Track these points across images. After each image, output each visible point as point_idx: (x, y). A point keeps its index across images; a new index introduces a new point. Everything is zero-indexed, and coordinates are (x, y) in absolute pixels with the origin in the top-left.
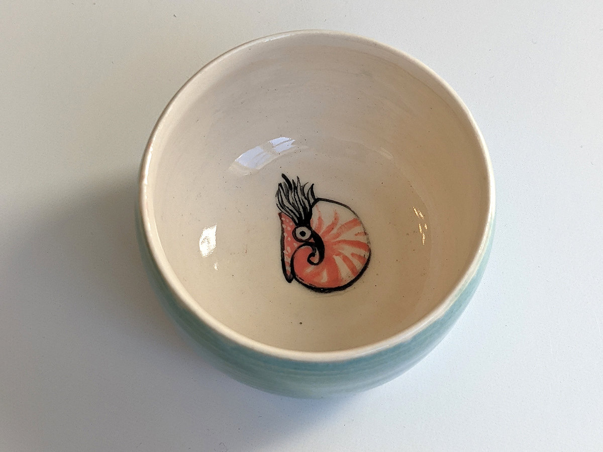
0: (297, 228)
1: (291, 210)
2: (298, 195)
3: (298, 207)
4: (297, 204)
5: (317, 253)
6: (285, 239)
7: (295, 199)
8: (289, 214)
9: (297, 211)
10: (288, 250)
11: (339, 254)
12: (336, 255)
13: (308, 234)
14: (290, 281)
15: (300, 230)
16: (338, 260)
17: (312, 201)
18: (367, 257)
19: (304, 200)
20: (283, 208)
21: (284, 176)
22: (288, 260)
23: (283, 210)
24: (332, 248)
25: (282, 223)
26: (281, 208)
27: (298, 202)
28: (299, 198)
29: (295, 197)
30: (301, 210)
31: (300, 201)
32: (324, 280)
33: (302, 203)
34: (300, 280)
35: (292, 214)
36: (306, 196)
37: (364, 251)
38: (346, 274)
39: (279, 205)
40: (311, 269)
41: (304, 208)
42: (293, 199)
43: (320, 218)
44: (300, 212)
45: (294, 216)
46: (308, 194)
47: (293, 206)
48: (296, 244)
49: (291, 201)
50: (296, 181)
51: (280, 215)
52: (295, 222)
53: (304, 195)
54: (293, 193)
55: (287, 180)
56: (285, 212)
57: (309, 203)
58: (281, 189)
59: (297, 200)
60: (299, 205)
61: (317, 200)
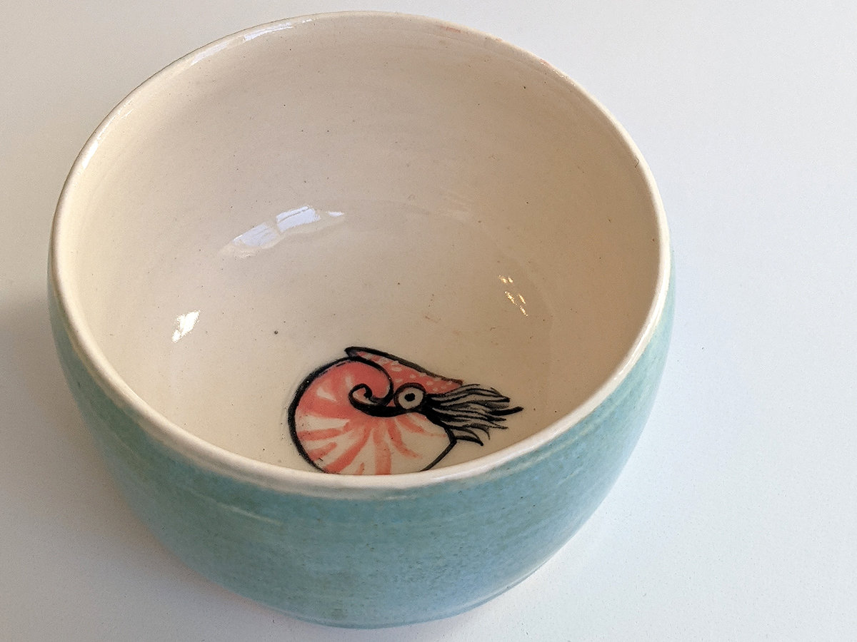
0: (424, 394)
1: (458, 399)
2: (476, 418)
3: (457, 411)
4: (462, 411)
5: (367, 402)
6: (417, 372)
7: (472, 412)
8: (452, 395)
9: (451, 406)
10: (395, 368)
11: (347, 428)
12: (347, 424)
13: (405, 404)
14: (348, 350)
15: (419, 396)
16: (339, 423)
17: (456, 433)
18: (316, 462)
19: (464, 423)
20: (467, 390)
21: (518, 409)
22: (381, 361)
23: (465, 389)
24: (363, 424)
25: (444, 379)
26: (469, 388)
27: (465, 414)
28: (472, 417)
29: (476, 412)
30: (450, 413)
31: (467, 417)
32: (322, 391)
33: (460, 418)
34: (340, 363)
35: (450, 398)
36: (470, 429)
37: (328, 463)
38: (309, 422)
39: (475, 387)
40: (349, 383)
41: (451, 418)
42: (475, 409)
43: (420, 430)
44: (448, 410)
45: (446, 399)
46: (472, 433)
47: (462, 405)
48: (398, 382)
49: (473, 406)
50: (501, 424)
51: (459, 382)
52: (435, 395)
53: (473, 426)
54: (484, 413)
55: (508, 413)
56: (460, 390)
57: (455, 428)
58: (498, 399)
59: (470, 414)
60: (458, 413)
61: (453, 440)
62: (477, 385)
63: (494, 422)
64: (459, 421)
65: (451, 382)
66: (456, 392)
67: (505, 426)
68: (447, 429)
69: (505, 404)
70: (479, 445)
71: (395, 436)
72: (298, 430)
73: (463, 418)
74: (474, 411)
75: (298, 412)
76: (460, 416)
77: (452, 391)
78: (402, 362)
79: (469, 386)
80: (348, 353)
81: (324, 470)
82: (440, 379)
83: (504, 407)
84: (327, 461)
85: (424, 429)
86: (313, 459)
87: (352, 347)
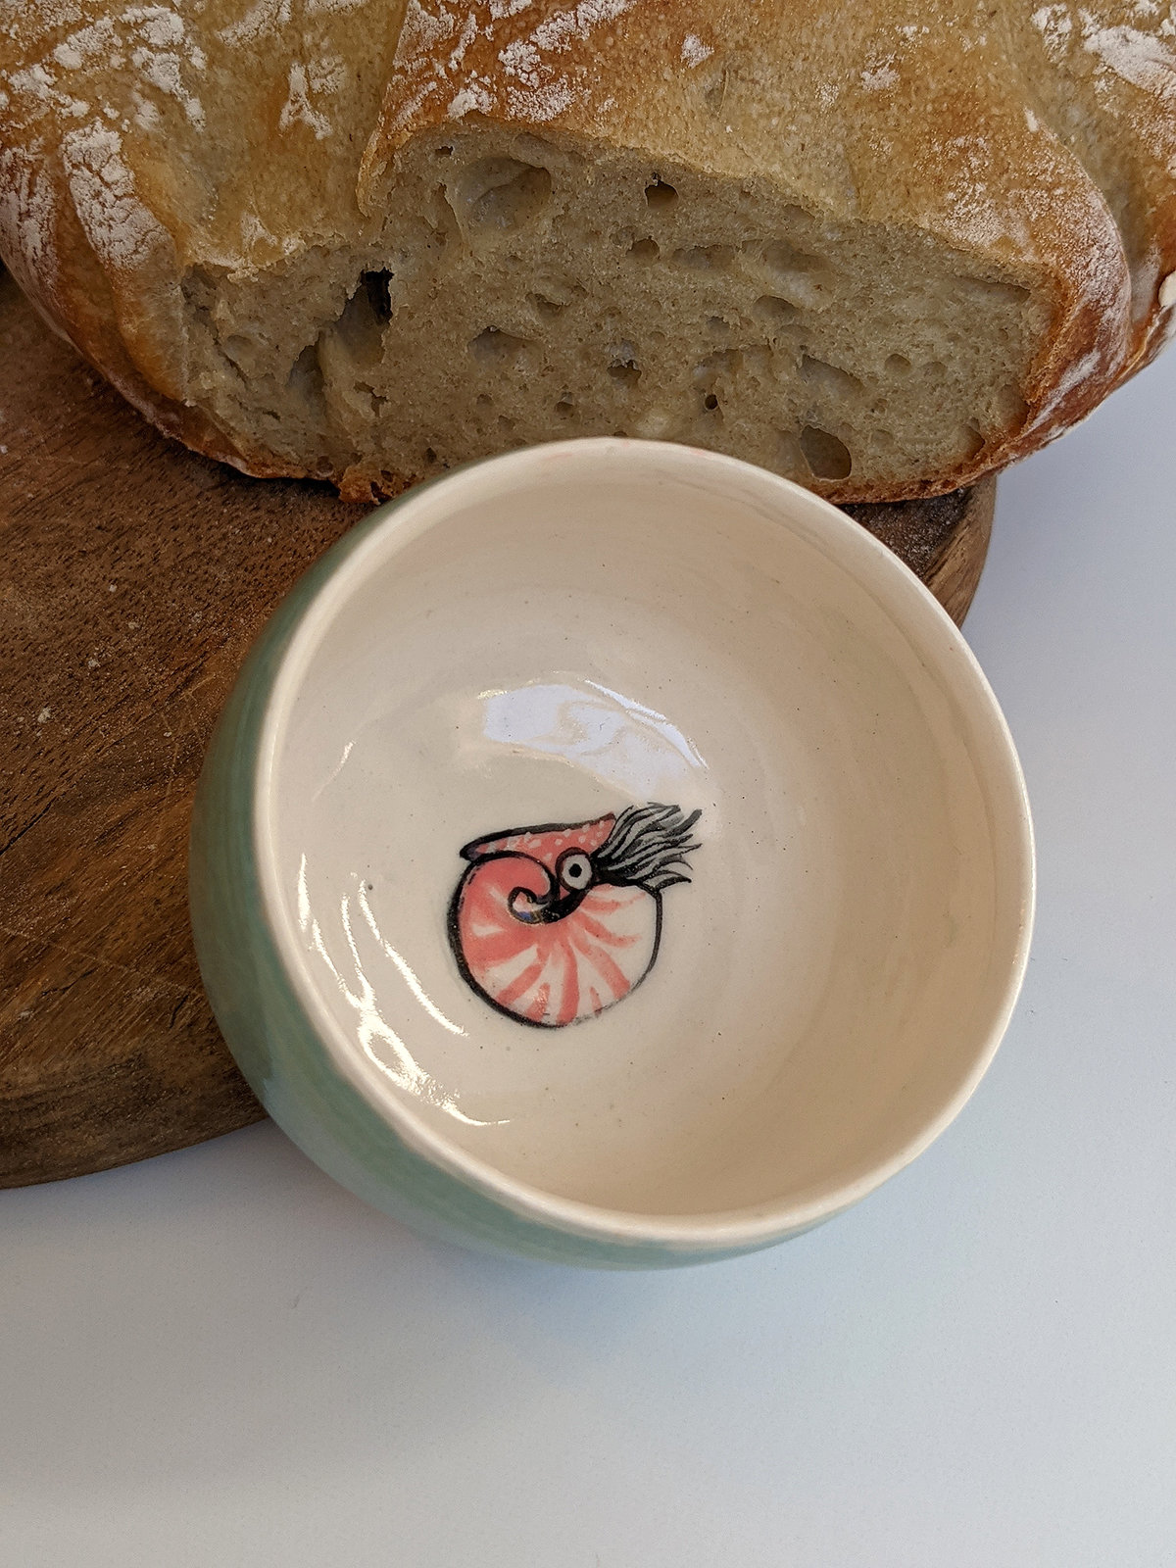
0: (587, 856)
2: (659, 851)
3: (633, 856)
4: (640, 852)
5: (537, 907)
11: (542, 956)
12: (538, 950)
13: (578, 883)
14: (464, 853)
15: (582, 862)
16: (528, 956)
17: (652, 883)
18: (544, 1020)
19: (652, 866)
20: (625, 821)
21: (696, 814)
22: (511, 844)
23: (621, 821)
24: (554, 940)
25: (594, 823)
26: (625, 817)
27: (644, 853)
28: (655, 853)
29: (654, 844)
30: (628, 862)
31: (648, 856)
32: (479, 929)
33: (644, 862)
34: (469, 877)
35: (616, 843)
36: (662, 868)
37: (557, 1013)
38: (498, 976)
39: (630, 812)
40: (499, 897)
41: (633, 868)
42: (650, 840)
43: (616, 905)
44: (624, 860)
45: (612, 847)
46: (667, 872)
47: (634, 844)
48: (549, 859)
49: (646, 837)
50: (690, 843)
51: (610, 817)
52: (599, 851)
53: (664, 863)
54: (663, 840)
55: (688, 825)
56: (618, 826)
57: (647, 877)
58: (665, 813)
59: (650, 850)
60: (637, 857)
61: (656, 893)
62: (631, 808)
63: (681, 845)
64: (644, 866)
65: (602, 822)
66: (615, 831)
67: (697, 843)
68: (639, 883)
69: (678, 814)
70: (687, 883)
71: (598, 931)
72: (494, 996)
73: (647, 860)
74: (651, 843)
75: (475, 972)
76: (642, 859)
77: (611, 833)
78: (535, 830)
79: (623, 814)
80: (467, 858)
81: (561, 1025)
82: (588, 826)
83: (679, 820)
84: (554, 1011)
85: (619, 900)
86: (538, 1020)
87: (466, 847)
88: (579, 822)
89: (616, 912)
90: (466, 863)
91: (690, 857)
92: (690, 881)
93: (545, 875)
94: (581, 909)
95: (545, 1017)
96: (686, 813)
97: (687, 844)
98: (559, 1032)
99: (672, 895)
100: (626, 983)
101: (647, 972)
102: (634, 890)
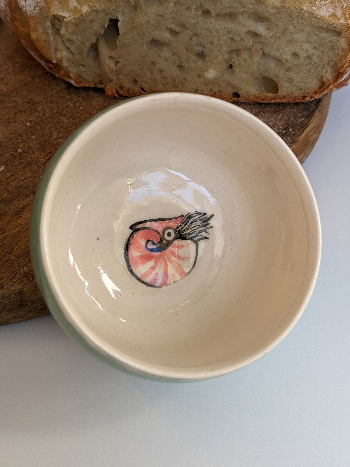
0: (173, 230)
1: (186, 224)
2: (198, 228)
3: (189, 229)
5: (155, 247)
6: (164, 221)
7: (195, 226)
8: (183, 223)
9: (186, 229)
11: (156, 263)
12: (155, 261)
13: (170, 239)
14: (131, 227)
15: (172, 232)
16: (151, 263)
17: (196, 239)
18: (156, 285)
19: (195, 233)
20: (187, 218)
21: (212, 216)
22: (147, 225)
23: (186, 218)
24: (161, 258)
25: (176, 218)
26: (187, 216)
27: (193, 229)
28: (197, 229)
29: (197, 226)
30: (188, 232)
31: (195, 230)
32: (134, 253)
33: (193, 232)
34: (132, 236)
35: (184, 225)
36: (199, 234)
37: (160, 282)
38: (141, 269)
39: (190, 214)
40: (143, 243)
41: (189, 234)
42: (195, 224)
43: (182, 246)
44: (186, 231)
45: (182, 226)
46: (201, 235)
47: (190, 226)
48: (160, 230)
50: (209, 226)
51: (182, 216)
52: (177, 228)
53: (200, 232)
55: (209, 219)
56: (185, 219)
57: (194, 237)
58: (201, 215)
59: (195, 228)
60: (191, 230)
61: (196, 243)
62: (189, 213)
63: (206, 226)
64: (193, 233)
65: (179, 218)
66: (184, 221)
67: (211, 226)
68: (191, 239)
69: (205, 216)
70: (207, 239)
73: (194, 231)
75: (133, 268)
76: (192, 231)
77: (182, 222)
78: (156, 220)
79: (187, 215)
80: (132, 230)
81: (161, 286)
82: (174, 219)
83: (206, 218)
84: (159, 282)
85: (184, 245)
86: (153, 284)
87: (132, 225)
88: (171, 218)
89: (183, 248)
90: (131, 231)
91: (209, 230)
92: (208, 239)
93: (158, 236)
94: (170, 248)
95: (156, 284)
96: (208, 215)
97: (208, 226)
98: (161, 289)
99: (202, 244)
100: (184, 273)
101: (192, 269)
102: (189, 242)
